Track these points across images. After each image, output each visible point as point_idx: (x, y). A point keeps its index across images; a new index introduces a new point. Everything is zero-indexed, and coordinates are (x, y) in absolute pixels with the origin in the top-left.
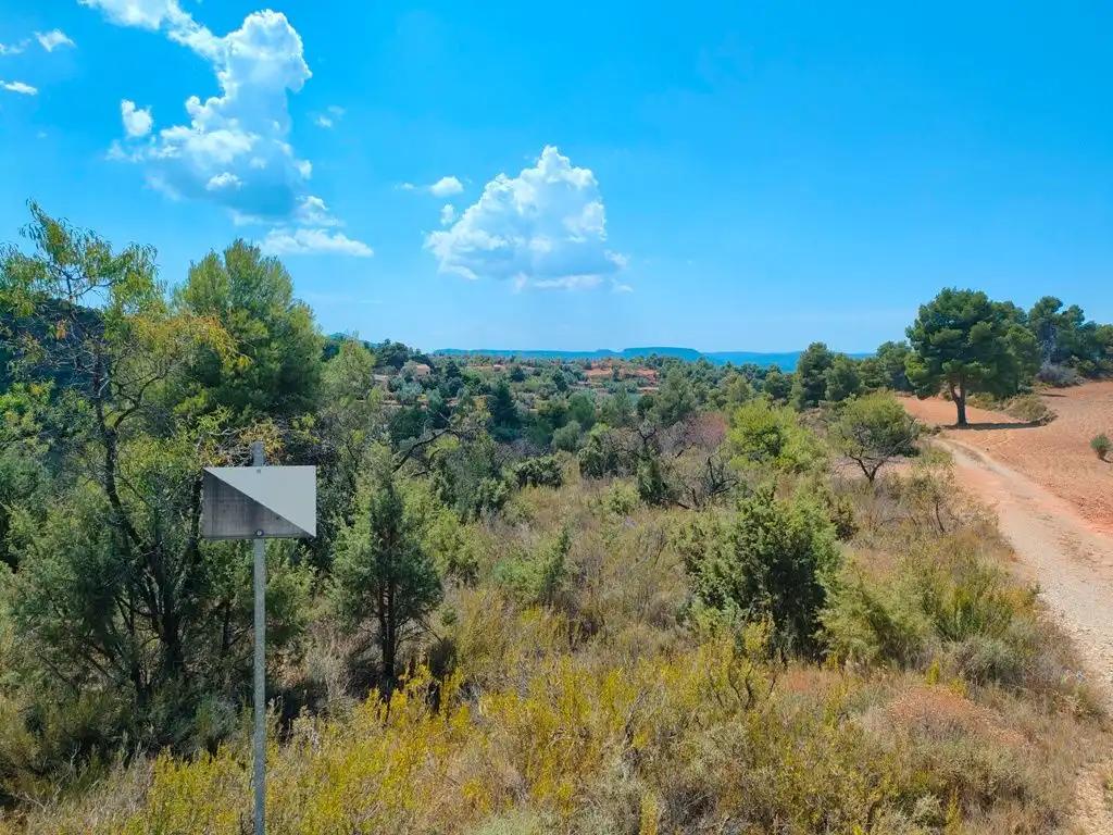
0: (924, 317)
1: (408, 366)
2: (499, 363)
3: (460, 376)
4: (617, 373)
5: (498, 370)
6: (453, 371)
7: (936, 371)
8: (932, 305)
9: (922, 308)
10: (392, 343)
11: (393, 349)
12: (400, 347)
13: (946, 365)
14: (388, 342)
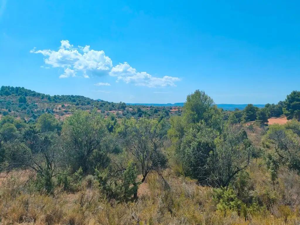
0: (288, 98)
1: (126, 108)
2: (148, 108)
3: (141, 111)
4: (179, 110)
5: (148, 109)
6: (139, 110)
7: (292, 113)
8: (290, 95)
9: (288, 96)
10: (122, 102)
11: (122, 104)
12: (124, 104)
13: (296, 111)
14: (121, 102)
